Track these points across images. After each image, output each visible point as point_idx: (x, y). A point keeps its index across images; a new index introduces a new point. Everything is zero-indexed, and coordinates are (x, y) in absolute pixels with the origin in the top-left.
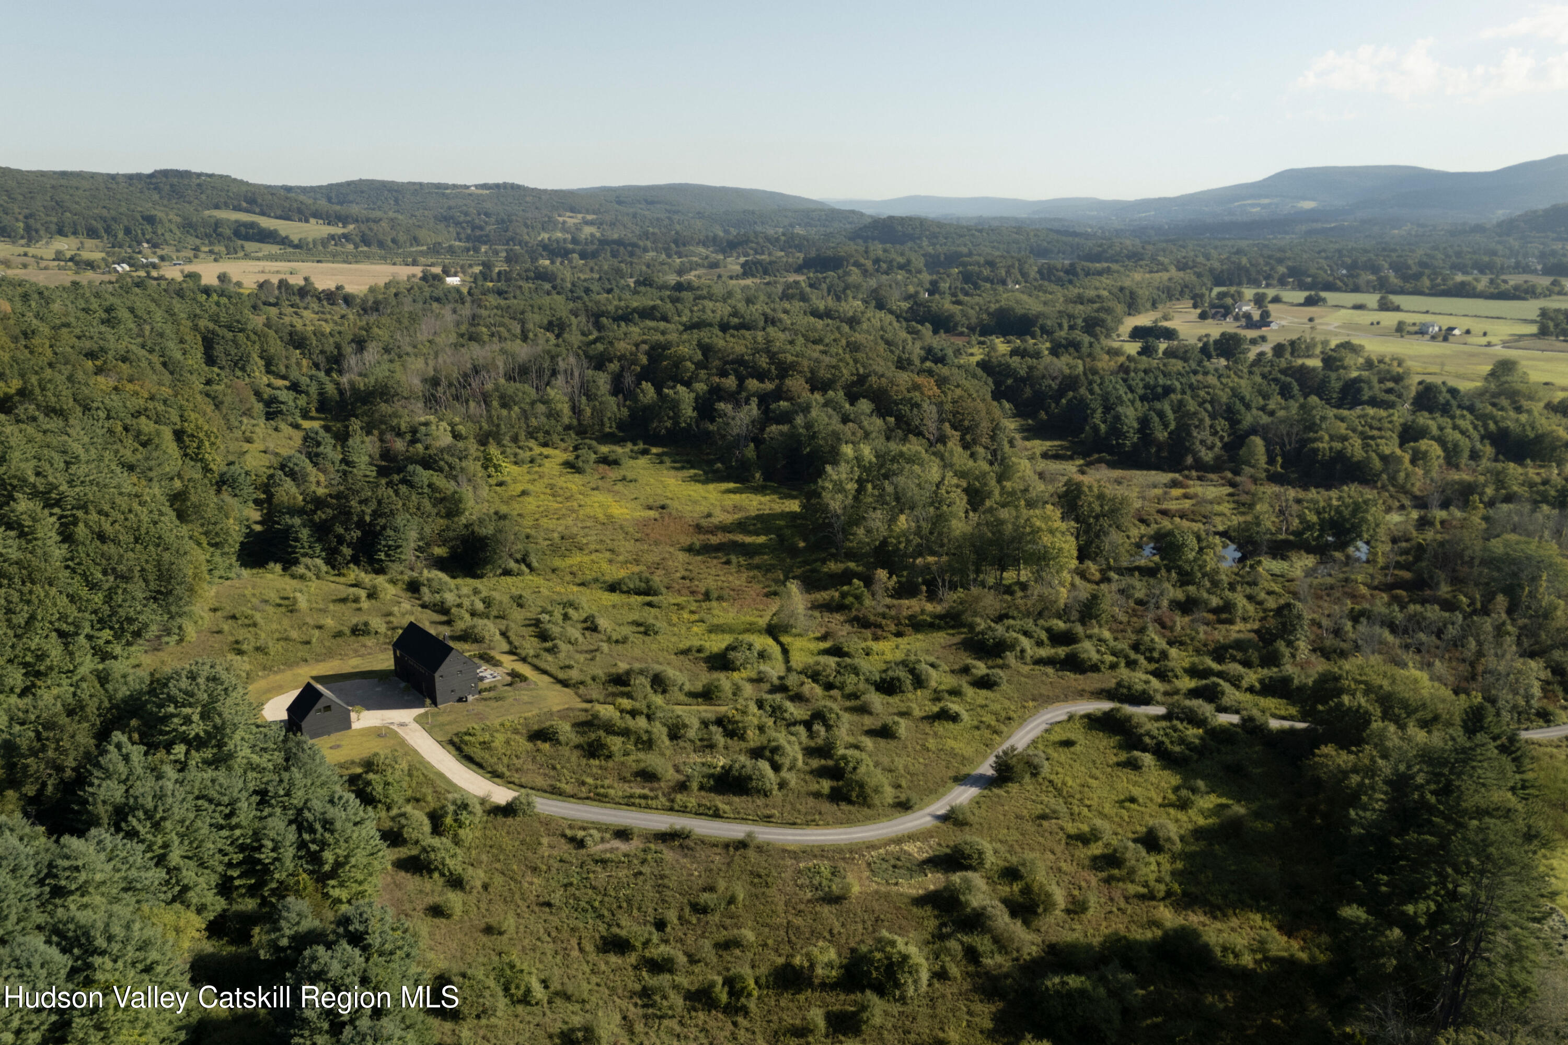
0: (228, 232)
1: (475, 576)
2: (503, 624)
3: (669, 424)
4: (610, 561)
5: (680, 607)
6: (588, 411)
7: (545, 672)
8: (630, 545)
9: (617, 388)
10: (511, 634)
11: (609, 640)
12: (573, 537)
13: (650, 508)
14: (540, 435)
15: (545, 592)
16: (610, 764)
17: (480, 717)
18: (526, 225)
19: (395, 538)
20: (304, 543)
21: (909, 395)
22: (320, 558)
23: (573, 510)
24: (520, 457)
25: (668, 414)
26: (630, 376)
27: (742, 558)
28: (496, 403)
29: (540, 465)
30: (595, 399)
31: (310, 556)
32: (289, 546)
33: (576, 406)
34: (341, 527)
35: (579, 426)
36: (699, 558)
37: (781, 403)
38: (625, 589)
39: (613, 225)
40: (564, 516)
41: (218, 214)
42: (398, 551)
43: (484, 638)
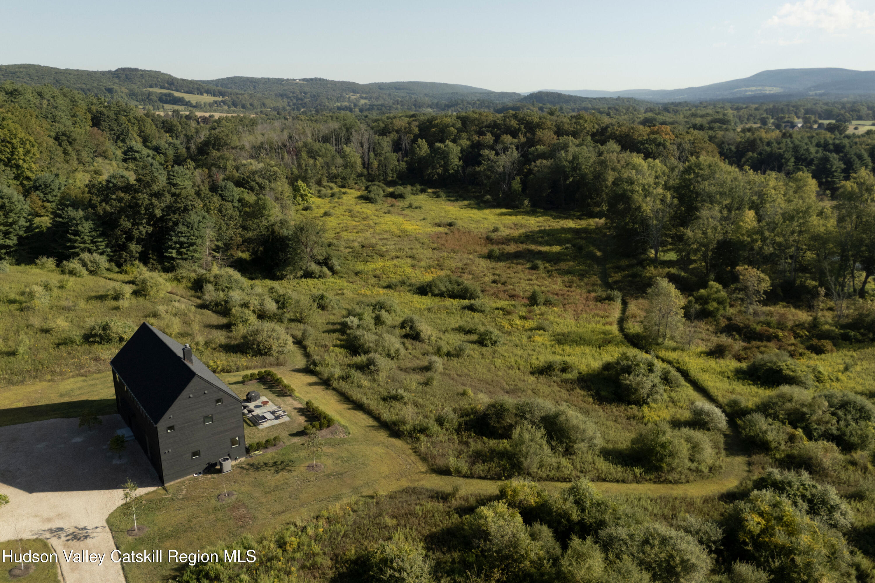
0: (155, 98)
1: (274, 278)
2: (298, 329)
3: (440, 171)
4: (413, 266)
5: (507, 312)
6: (376, 164)
7: (358, 406)
8: (429, 253)
9: (397, 147)
10: (309, 343)
11: (438, 351)
12: (373, 246)
13: (439, 226)
14: (339, 180)
15: (349, 294)
18: (327, 98)
19: (188, 234)
20: (86, 237)
21: (652, 137)
22: (102, 254)
23: (370, 227)
24: (322, 193)
25: (439, 163)
26: (406, 140)
27: (547, 265)
28: (304, 155)
29: (339, 198)
30: (380, 155)
31: (90, 251)
32: (70, 240)
33: (366, 160)
34: (129, 221)
35: (369, 174)
36: (502, 264)
37: (538, 147)
38: (437, 292)
39: (377, 99)
40: (362, 231)
41: (151, 90)
42: (191, 248)
43: (270, 349)
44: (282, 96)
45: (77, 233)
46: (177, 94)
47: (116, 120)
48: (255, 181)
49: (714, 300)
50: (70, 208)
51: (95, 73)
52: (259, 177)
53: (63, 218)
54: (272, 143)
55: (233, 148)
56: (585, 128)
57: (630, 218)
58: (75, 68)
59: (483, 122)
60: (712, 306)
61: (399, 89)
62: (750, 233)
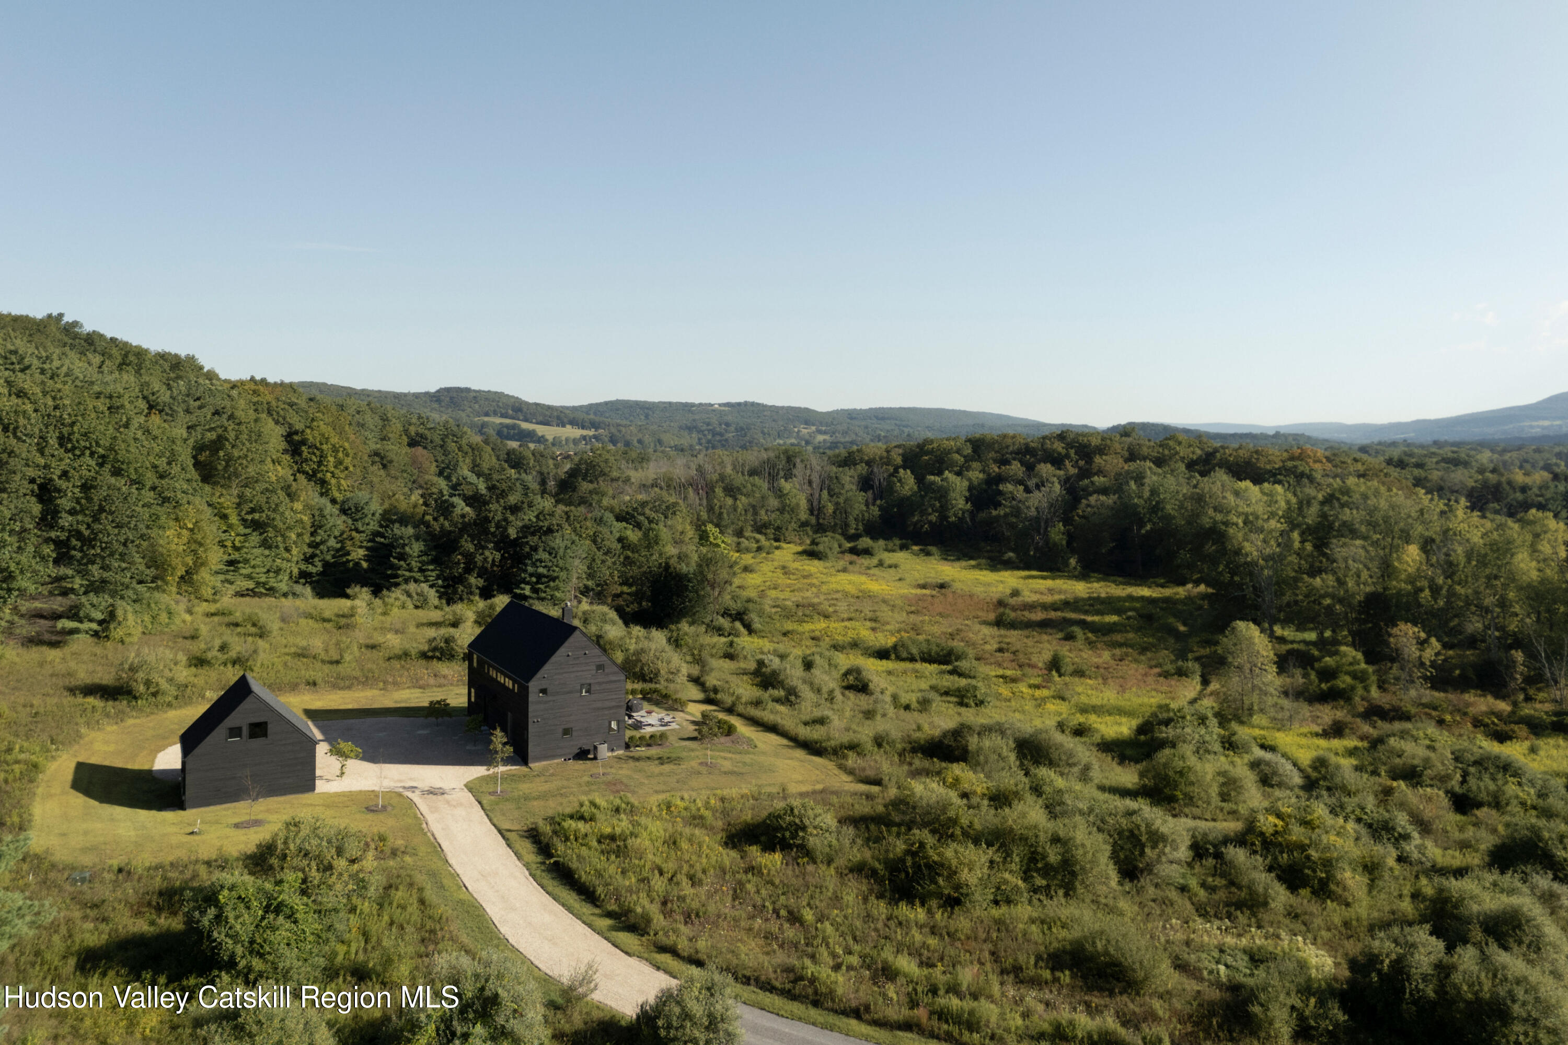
0: (491, 432)
3: (933, 518)
4: (873, 629)
5: (1010, 680)
6: (830, 508)
7: (772, 729)
8: (900, 616)
9: (865, 484)
10: (708, 678)
12: (812, 605)
13: (924, 587)
14: (770, 531)
16: (962, 922)
17: (614, 786)
18: (763, 433)
19: (550, 564)
20: (413, 563)
21: (1290, 464)
22: (431, 586)
23: (812, 585)
24: (743, 545)
25: (933, 506)
26: (881, 474)
27: (1090, 635)
28: (719, 491)
29: (768, 553)
30: (838, 495)
31: (416, 581)
32: (393, 567)
33: (815, 503)
34: (472, 541)
35: (819, 524)
36: (1016, 632)
37: (1096, 478)
38: (905, 655)
39: (845, 433)
40: (800, 590)
41: (486, 419)
42: (552, 584)
43: (657, 674)
44: (690, 429)
45: (402, 557)
46: (525, 426)
47: (442, 446)
48: (644, 514)
49: (1347, 673)
50: (397, 525)
51: (405, 395)
52: (651, 510)
53: (385, 537)
54: (671, 479)
55: (612, 480)
56: (1177, 453)
57: (1227, 566)
58: (376, 389)
59: (1007, 447)
60: (1344, 682)
61: (883, 419)
62: (1411, 580)
